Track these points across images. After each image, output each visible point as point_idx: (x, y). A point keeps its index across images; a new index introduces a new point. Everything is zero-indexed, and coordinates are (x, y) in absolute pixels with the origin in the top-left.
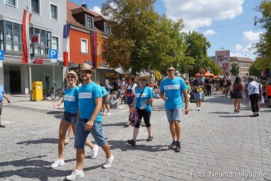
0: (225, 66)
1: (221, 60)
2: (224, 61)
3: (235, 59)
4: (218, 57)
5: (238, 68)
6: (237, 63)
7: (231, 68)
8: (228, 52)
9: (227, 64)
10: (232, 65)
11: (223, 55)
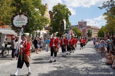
0: (84, 31)
1: (81, 27)
2: (83, 28)
3: (89, 27)
4: (80, 25)
5: (91, 32)
6: (91, 29)
7: (87, 32)
8: (85, 23)
9: (85, 30)
10: (88, 30)
11: (82, 24)
